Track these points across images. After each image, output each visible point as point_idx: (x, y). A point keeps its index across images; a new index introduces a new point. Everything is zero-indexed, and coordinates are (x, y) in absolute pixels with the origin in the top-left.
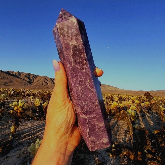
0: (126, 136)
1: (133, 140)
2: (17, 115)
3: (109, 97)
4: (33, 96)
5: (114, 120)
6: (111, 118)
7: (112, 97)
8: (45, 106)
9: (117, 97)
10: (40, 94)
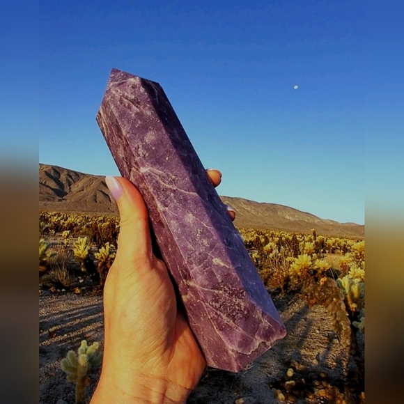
0: (329, 349)
1: (349, 361)
3: (287, 239)
4: (68, 232)
5: (296, 307)
6: (289, 300)
7: (295, 241)
8: (102, 258)
9: (310, 241)
10: (88, 227)
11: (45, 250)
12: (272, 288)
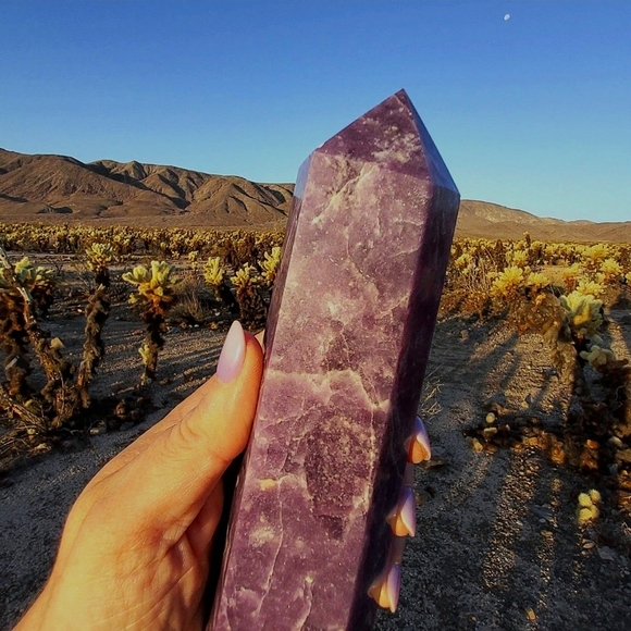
0: (544, 388)
1: (572, 402)
2: (151, 310)
3: (488, 249)
4: (196, 252)
5: (500, 337)
6: (490, 329)
7: (500, 250)
8: (241, 283)
9: (522, 248)
10: (220, 245)
11: (168, 275)
12: (465, 314)
